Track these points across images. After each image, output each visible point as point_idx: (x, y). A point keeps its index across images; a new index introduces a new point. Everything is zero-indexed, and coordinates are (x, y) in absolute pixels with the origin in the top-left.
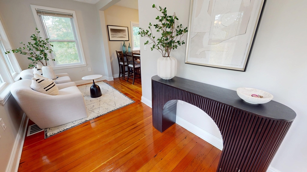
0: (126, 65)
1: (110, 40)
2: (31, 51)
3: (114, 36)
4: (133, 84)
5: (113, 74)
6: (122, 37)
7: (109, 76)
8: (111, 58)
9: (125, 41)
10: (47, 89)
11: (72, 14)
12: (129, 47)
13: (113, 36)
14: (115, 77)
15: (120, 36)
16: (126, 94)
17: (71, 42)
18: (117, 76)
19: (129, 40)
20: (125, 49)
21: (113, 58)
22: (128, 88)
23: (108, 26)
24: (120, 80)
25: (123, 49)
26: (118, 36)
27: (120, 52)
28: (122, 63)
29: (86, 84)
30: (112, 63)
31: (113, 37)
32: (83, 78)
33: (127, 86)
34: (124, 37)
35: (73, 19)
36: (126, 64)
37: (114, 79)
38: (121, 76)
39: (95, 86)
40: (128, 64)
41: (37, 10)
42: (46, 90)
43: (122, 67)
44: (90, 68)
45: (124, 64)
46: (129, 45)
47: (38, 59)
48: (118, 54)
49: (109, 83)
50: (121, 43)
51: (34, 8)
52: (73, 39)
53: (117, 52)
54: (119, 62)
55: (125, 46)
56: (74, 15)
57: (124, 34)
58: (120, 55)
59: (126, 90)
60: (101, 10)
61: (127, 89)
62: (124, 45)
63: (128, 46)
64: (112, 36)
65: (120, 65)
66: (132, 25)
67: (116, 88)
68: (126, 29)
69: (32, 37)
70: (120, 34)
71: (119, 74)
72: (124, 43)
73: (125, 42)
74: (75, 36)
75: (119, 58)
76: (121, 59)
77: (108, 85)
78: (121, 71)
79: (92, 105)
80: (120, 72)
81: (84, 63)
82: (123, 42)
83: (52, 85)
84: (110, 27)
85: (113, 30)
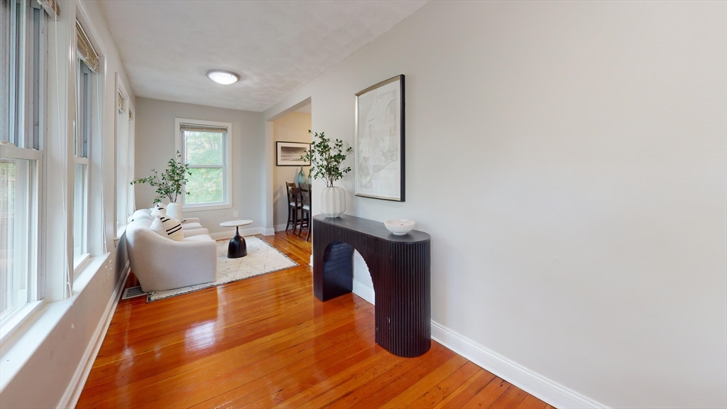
0: (299, 208)
1: (277, 165)
2: (164, 181)
3: (287, 158)
5: (275, 223)
6: (299, 160)
7: (268, 227)
8: (275, 195)
9: (304, 165)
10: (170, 232)
11: (226, 128)
12: (309, 176)
13: (285, 158)
14: (278, 230)
15: (295, 158)
16: (289, 255)
17: (217, 168)
18: (282, 227)
20: (302, 180)
21: (279, 195)
22: (296, 246)
23: (278, 143)
24: (287, 234)
25: (298, 180)
26: (292, 158)
27: (292, 185)
28: (293, 204)
29: (223, 240)
30: (275, 205)
31: (283, 160)
32: (221, 224)
33: (295, 243)
35: (227, 135)
36: (299, 205)
37: (276, 233)
38: (291, 227)
39: (238, 237)
40: (302, 205)
41: (181, 124)
42: (169, 234)
43: (294, 210)
45: (296, 205)
46: (310, 172)
47: (167, 192)
48: (290, 188)
49: (265, 238)
50: (297, 169)
51: (178, 122)
52: (220, 163)
53: (288, 185)
54: (289, 202)
55: (302, 175)
56: (230, 130)
57: (303, 154)
58: (293, 189)
59: (291, 249)
60: (270, 120)
61: (293, 247)
62: (301, 173)
63: (307, 174)
64: (283, 158)
65: (290, 206)
67: (275, 246)
69: (170, 162)
70: (297, 155)
71: (286, 225)
72: (302, 169)
73: (304, 167)
74: (224, 158)
75: (291, 196)
76: (293, 196)
77: (262, 241)
78: (291, 219)
79: (227, 267)
80: (289, 221)
81: (228, 202)
82: (300, 167)
83: (178, 228)
84: (280, 145)
85: (284, 149)
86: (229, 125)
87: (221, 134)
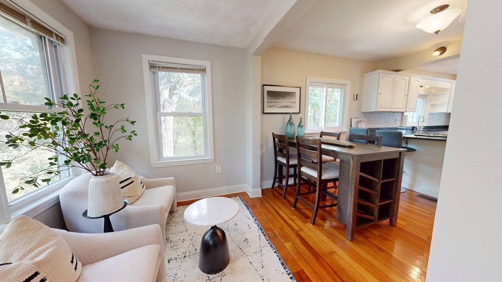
0: (294, 167)
1: (264, 113)
3: (273, 104)
4: (314, 224)
6: (287, 107)
8: (262, 148)
9: (293, 113)
11: (204, 68)
12: (300, 126)
13: (271, 105)
14: (265, 188)
17: (196, 116)
18: (269, 184)
19: (300, 113)
20: (290, 130)
21: (265, 148)
23: (265, 86)
25: (286, 130)
26: (279, 104)
31: (270, 107)
34: (291, 107)
35: (206, 76)
36: (294, 163)
38: (276, 185)
40: (300, 166)
41: (150, 62)
44: (220, 166)
45: (288, 162)
46: (301, 122)
48: (276, 139)
50: (285, 118)
51: (146, 58)
52: (200, 110)
53: (275, 136)
54: (276, 157)
55: (291, 124)
56: (208, 70)
57: (292, 100)
58: (280, 141)
62: (290, 122)
63: (297, 123)
64: (269, 104)
65: (276, 161)
66: (308, 83)
68: (297, 91)
71: (272, 181)
72: (291, 117)
73: (293, 116)
74: (204, 106)
75: (277, 148)
76: (281, 150)
77: (248, 213)
80: (275, 178)
81: (210, 156)
82: (288, 116)
84: (266, 89)
85: (270, 94)
86: (207, 64)
87: (199, 75)
